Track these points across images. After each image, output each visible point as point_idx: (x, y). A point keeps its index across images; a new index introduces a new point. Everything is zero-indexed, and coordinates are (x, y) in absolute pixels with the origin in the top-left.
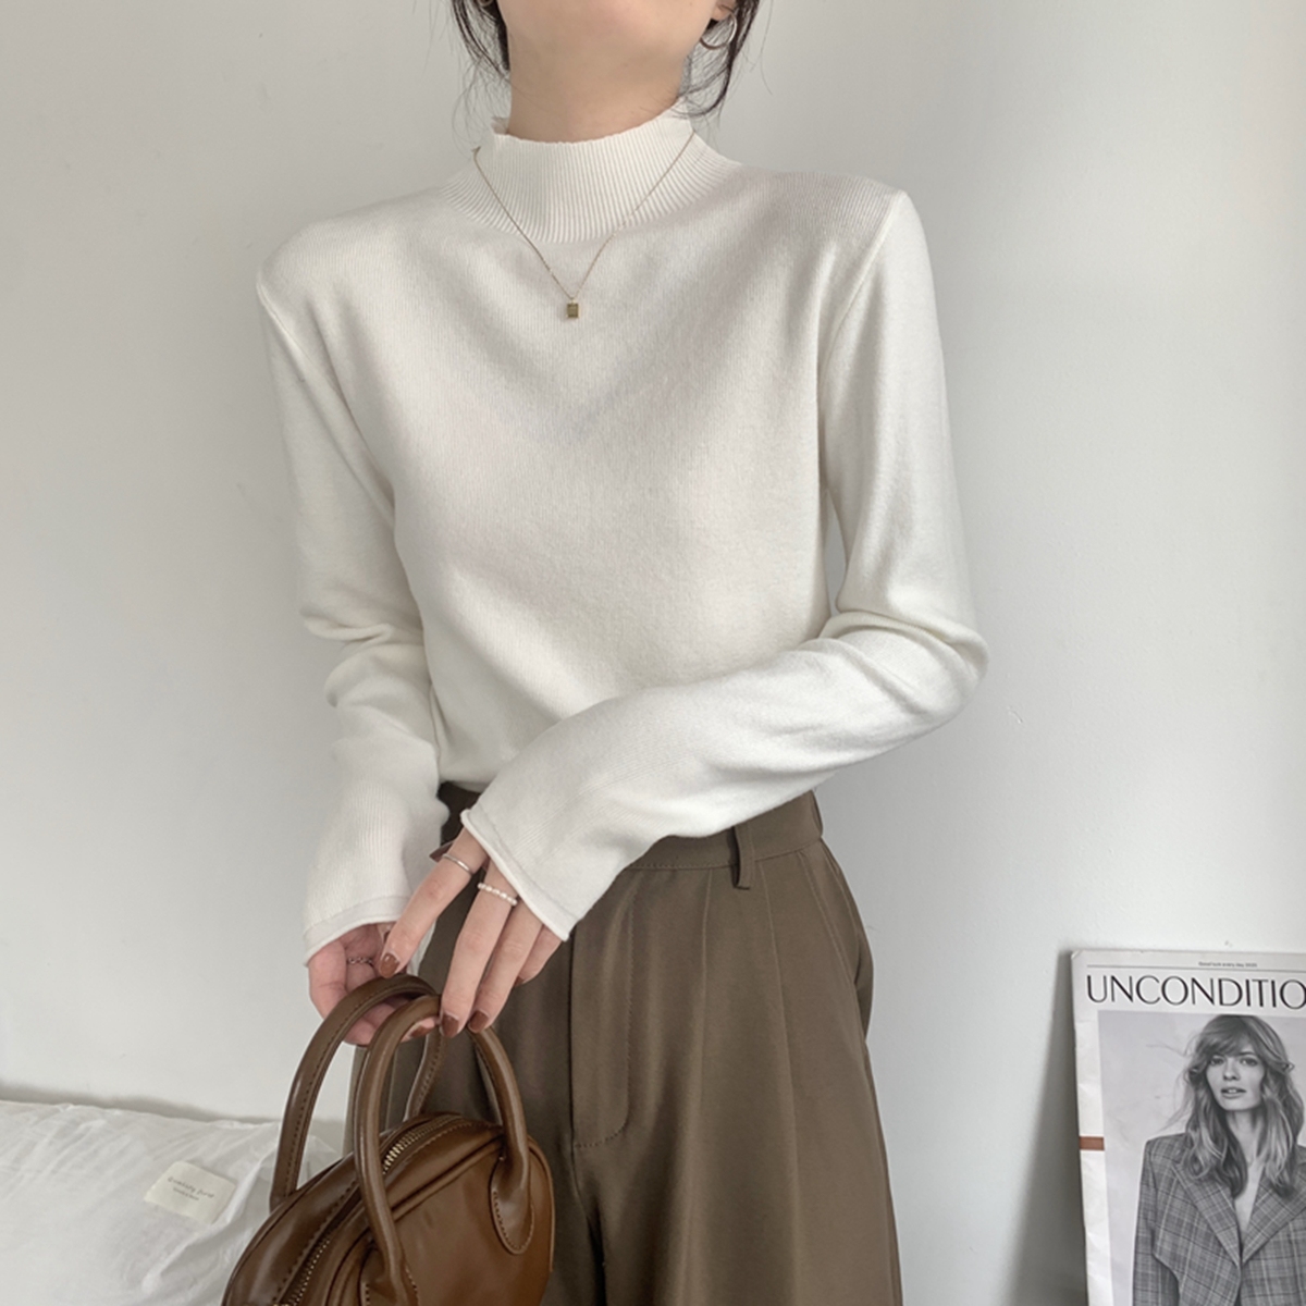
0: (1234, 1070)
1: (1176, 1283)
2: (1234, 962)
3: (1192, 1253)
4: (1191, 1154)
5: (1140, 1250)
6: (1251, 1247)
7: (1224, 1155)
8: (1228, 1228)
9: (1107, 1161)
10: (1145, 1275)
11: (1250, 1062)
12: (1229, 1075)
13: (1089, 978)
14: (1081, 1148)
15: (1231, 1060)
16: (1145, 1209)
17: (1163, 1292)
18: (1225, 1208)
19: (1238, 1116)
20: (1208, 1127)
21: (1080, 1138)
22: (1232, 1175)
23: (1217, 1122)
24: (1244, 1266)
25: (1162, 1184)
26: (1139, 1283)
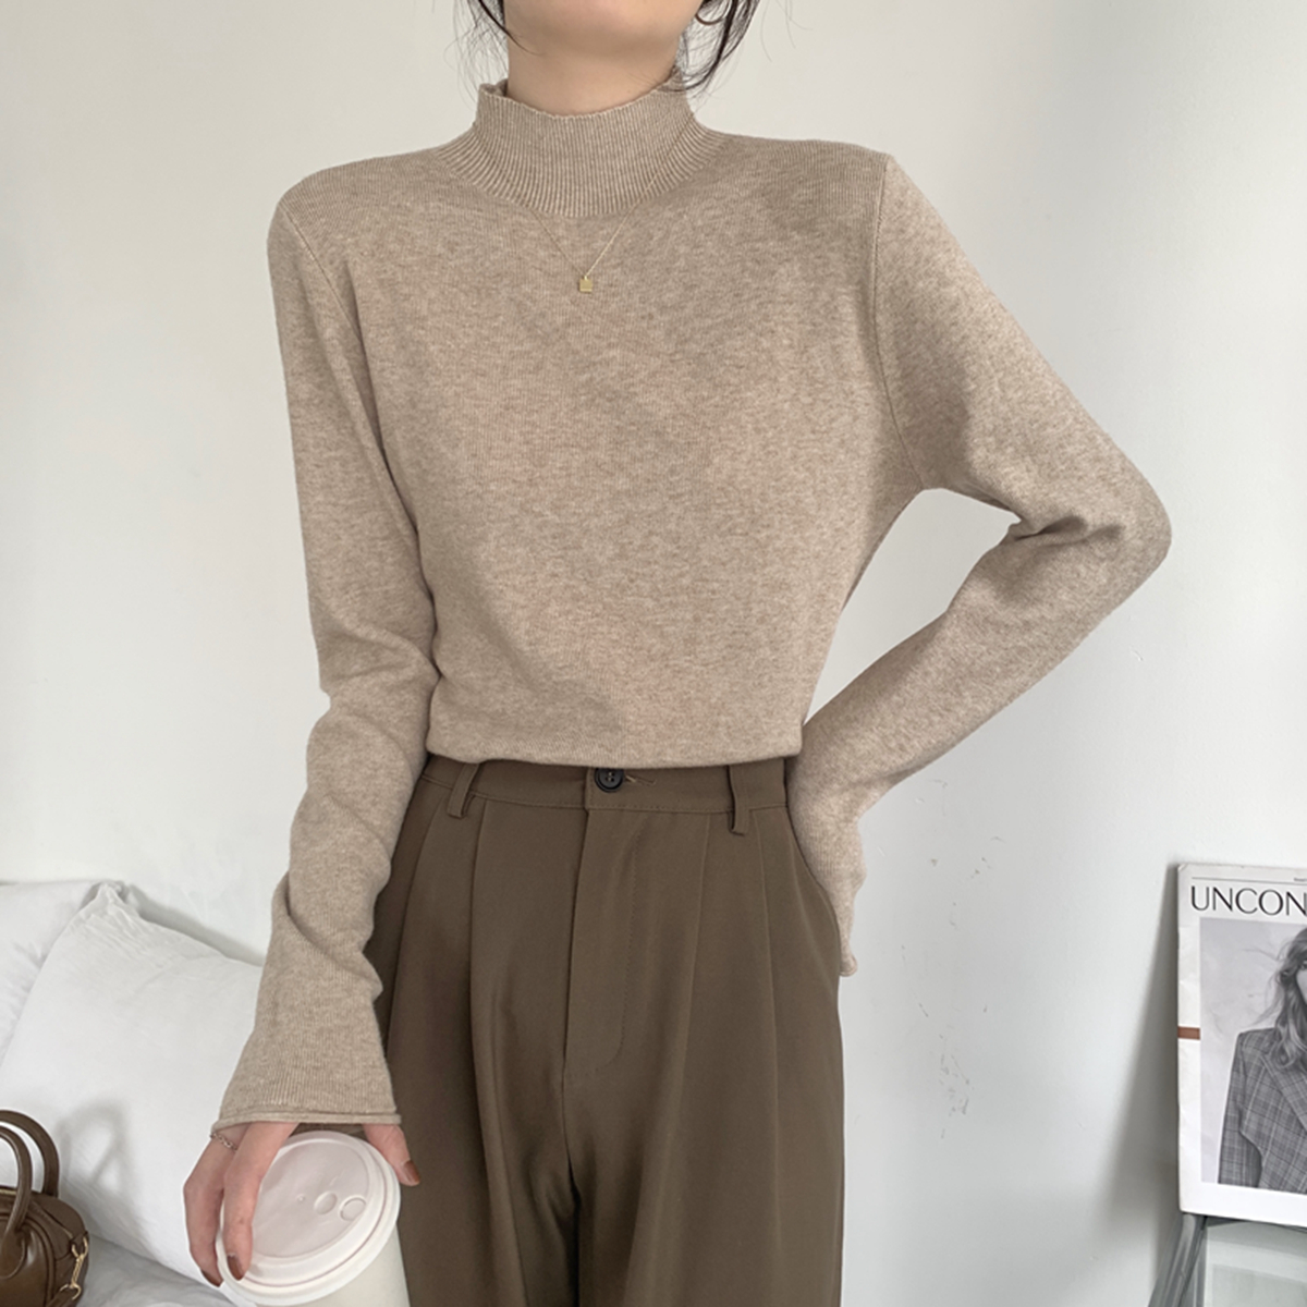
1: (1260, 1158)
9: (1202, 1050)
10: (1232, 1150)
14: (1180, 1036)
16: (1234, 1092)
17: (1247, 1165)
26: (1226, 1155)
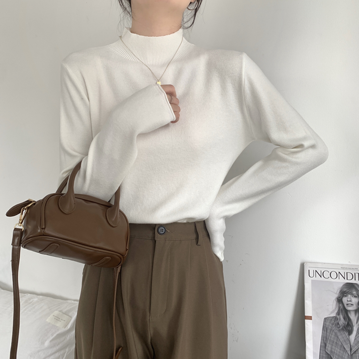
0: (350, 299)
2: (351, 268)
3: (337, 350)
4: (337, 323)
5: (322, 349)
6: (354, 349)
7: (347, 323)
8: (347, 344)
9: (313, 323)
11: (355, 297)
12: (349, 300)
13: (309, 270)
14: (305, 319)
15: (349, 296)
16: (323, 337)
18: (346, 338)
19: (351, 312)
20: (342, 315)
21: (305, 316)
22: (349, 329)
23: (345, 313)
24: (352, 355)
25: (329, 330)
26: (321, 358)
